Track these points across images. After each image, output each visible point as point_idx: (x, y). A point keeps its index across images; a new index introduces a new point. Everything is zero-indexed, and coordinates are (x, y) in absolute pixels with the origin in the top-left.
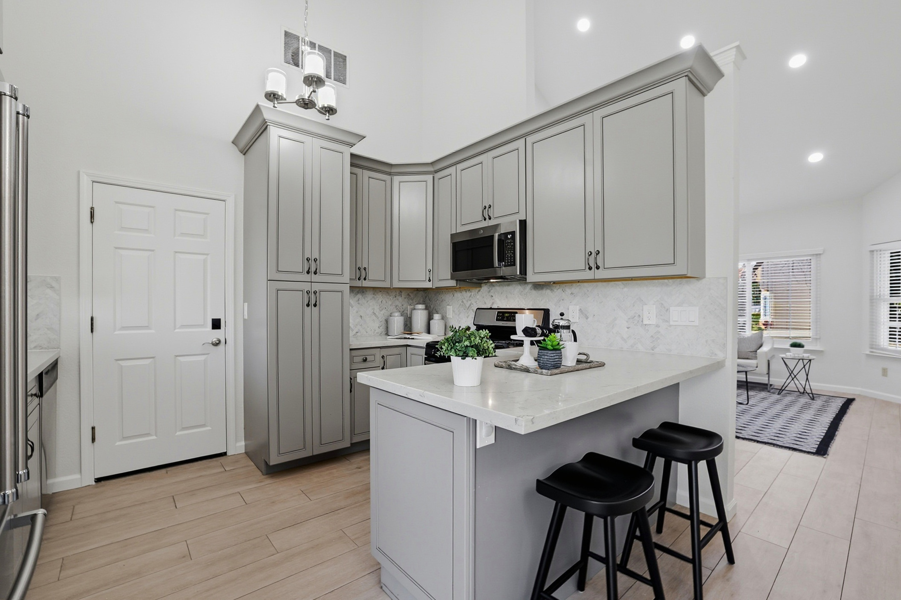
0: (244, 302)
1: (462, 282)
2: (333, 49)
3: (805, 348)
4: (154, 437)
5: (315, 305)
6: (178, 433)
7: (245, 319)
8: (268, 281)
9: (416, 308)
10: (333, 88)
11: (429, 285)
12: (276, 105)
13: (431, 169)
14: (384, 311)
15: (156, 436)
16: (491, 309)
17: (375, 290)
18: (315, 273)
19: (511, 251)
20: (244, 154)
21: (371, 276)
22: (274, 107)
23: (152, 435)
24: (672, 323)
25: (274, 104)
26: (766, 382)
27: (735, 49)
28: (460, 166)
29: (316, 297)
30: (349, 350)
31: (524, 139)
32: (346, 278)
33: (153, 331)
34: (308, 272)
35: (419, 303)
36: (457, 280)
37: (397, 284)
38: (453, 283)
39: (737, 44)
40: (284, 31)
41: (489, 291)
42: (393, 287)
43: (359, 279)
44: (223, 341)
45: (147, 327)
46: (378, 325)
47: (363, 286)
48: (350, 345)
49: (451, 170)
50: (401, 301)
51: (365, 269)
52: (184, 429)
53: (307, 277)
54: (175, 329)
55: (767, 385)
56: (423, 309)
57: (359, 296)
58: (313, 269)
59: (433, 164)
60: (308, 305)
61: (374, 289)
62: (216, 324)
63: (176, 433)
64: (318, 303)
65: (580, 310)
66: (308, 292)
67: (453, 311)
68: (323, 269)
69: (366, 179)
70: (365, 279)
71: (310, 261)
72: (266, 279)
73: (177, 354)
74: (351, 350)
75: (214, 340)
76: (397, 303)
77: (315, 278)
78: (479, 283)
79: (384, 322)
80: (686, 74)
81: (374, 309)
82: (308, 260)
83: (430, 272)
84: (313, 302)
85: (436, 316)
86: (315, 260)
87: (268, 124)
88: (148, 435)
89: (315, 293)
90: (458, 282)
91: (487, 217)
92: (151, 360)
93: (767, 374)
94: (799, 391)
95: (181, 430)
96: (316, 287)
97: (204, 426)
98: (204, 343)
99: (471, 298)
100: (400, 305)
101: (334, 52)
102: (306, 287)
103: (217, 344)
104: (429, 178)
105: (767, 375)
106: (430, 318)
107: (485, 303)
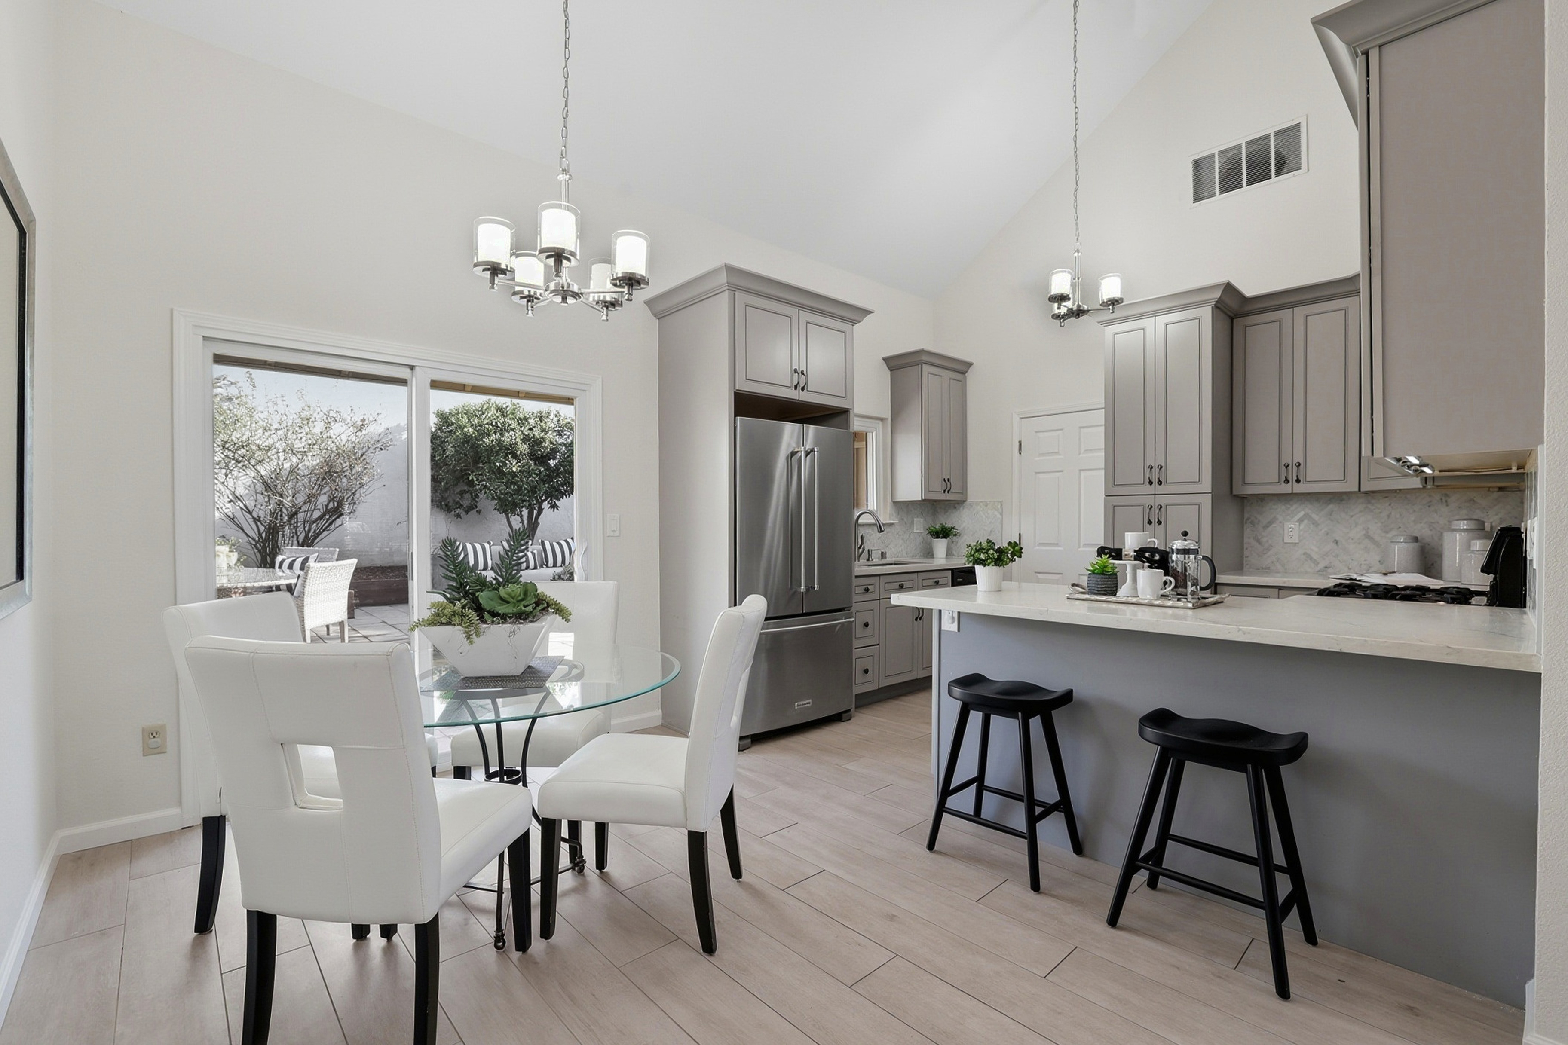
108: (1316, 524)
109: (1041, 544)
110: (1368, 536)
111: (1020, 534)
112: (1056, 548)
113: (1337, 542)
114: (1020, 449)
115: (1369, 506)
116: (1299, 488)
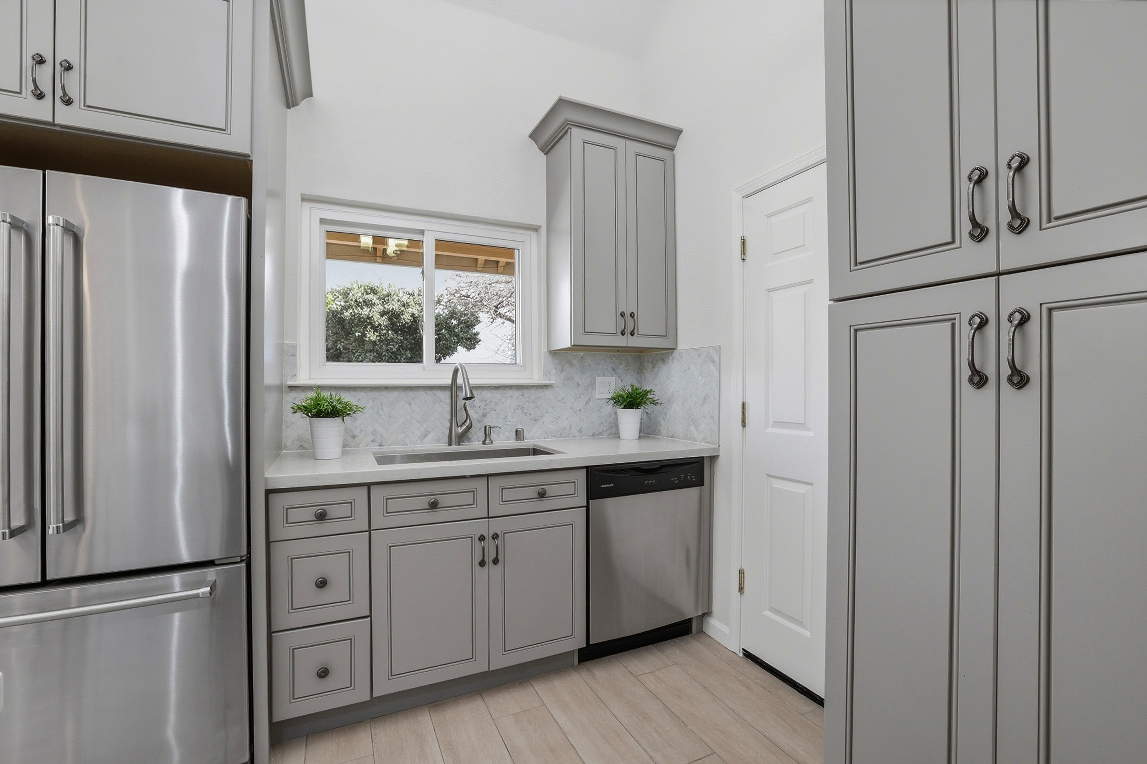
109: (778, 424)
111: (744, 405)
114: (744, 252)
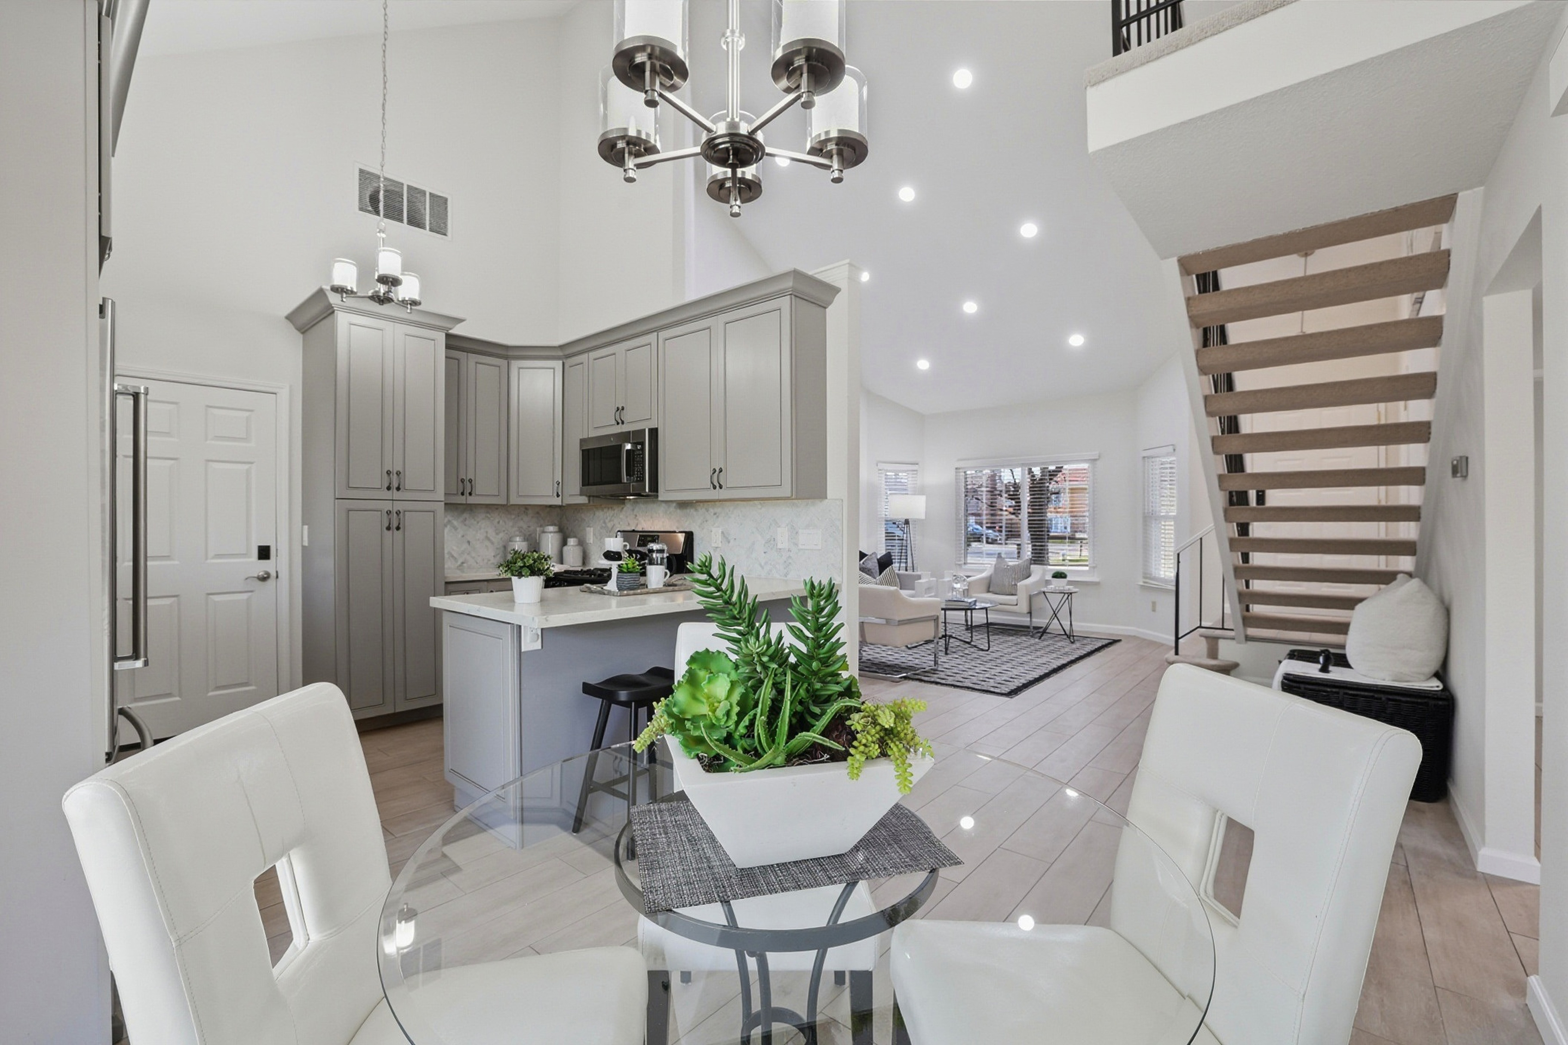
0: (303, 524)
1: (595, 498)
2: (428, 190)
3: (1068, 578)
4: (178, 699)
5: (398, 528)
6: (211, 694)
7: (305, 547)
8: (336, 500)
9: (546, 530)
10: (416, 277)
11: (557, 501)
12: (344, 300)
13: (560, 353)
14: (501, 535)
15: (180, 696)
16: (634, 531)
17: (489, 508)
18: (398, 489)
19: (640, 464)
20: (303, 333)
21: (478, 489)
22: (342, 301)
23: (175, 696)
24: (801, 547)
25: (342, 297)
26: (1028, 624)
27: (847, 265)
28: (594, 354)
29: (400, 519)
30: (444, 583)
31: (656, 333)
32: (440, 495)
33: (176, 562)
34: (389, 488)
35: (552, 525)
36: (589, 497)
37: (514, 500)
38: (583, 500)
39: (847, 261)
40: (358, 170)
41: (633, 510)
42: (511, 503)
43: (463, 494)
44: (273, 574)
45: (167, 558)
46: (493, 554)
47: (468, 502)
48: (446, 578)
49: (583, 358)
50: (526, 523)
51: (470, 481)
52: (218, 688)
53: (388, 495)
54: (207, 559)
55: (1028, 627)
56: (555, 532)
57: (466, 515)
58: (395, 485)
59: (561, 347)
60: (388, 528)
61: (488, 506)
62: (264, 553)
63: (208, 692)
64: (401, 526)
65: (722, 533)
66: (389, 513)
67: (594, 534)
68: (409, 483)
69: (472, 365)
70: (470, 494)
71: (391, 475)
72: (333, 497)
73: (209, 592)
74: (447, 583)
75: (261, 574)
76: (521, 524)
77: (397, 495)
78: (618, 499)
79: (502, 549)
80: (790, 293)
81: (487, 532)
82: (389, 473)
83: (558, 484)
84: (395, 525)
85: (572, 541)
86: (398, 473)
87: (335, 308)
88: (169, 695)
89: (398, 513)
90: (591, 498)
91: (620, 421)
92: (173, 599)
93: (1028, 613)
94: (1066, 634)
95: (213, 691)
96: (399, 506)
97: (246, 684)
98: (246, 577)
99: (613, 518)
100: (525, 526)
101: (430, 194)
102: (388, 506)
103: (264, 578)
104: (558, 364)
105: (1029, 615)
106: (564, 543)
107: (629, 524)
108: (456, 529)
110: (487, 538)
112: (168, 563)
113: (469, 542)
115: (488, 515)
116: (471, 500)
